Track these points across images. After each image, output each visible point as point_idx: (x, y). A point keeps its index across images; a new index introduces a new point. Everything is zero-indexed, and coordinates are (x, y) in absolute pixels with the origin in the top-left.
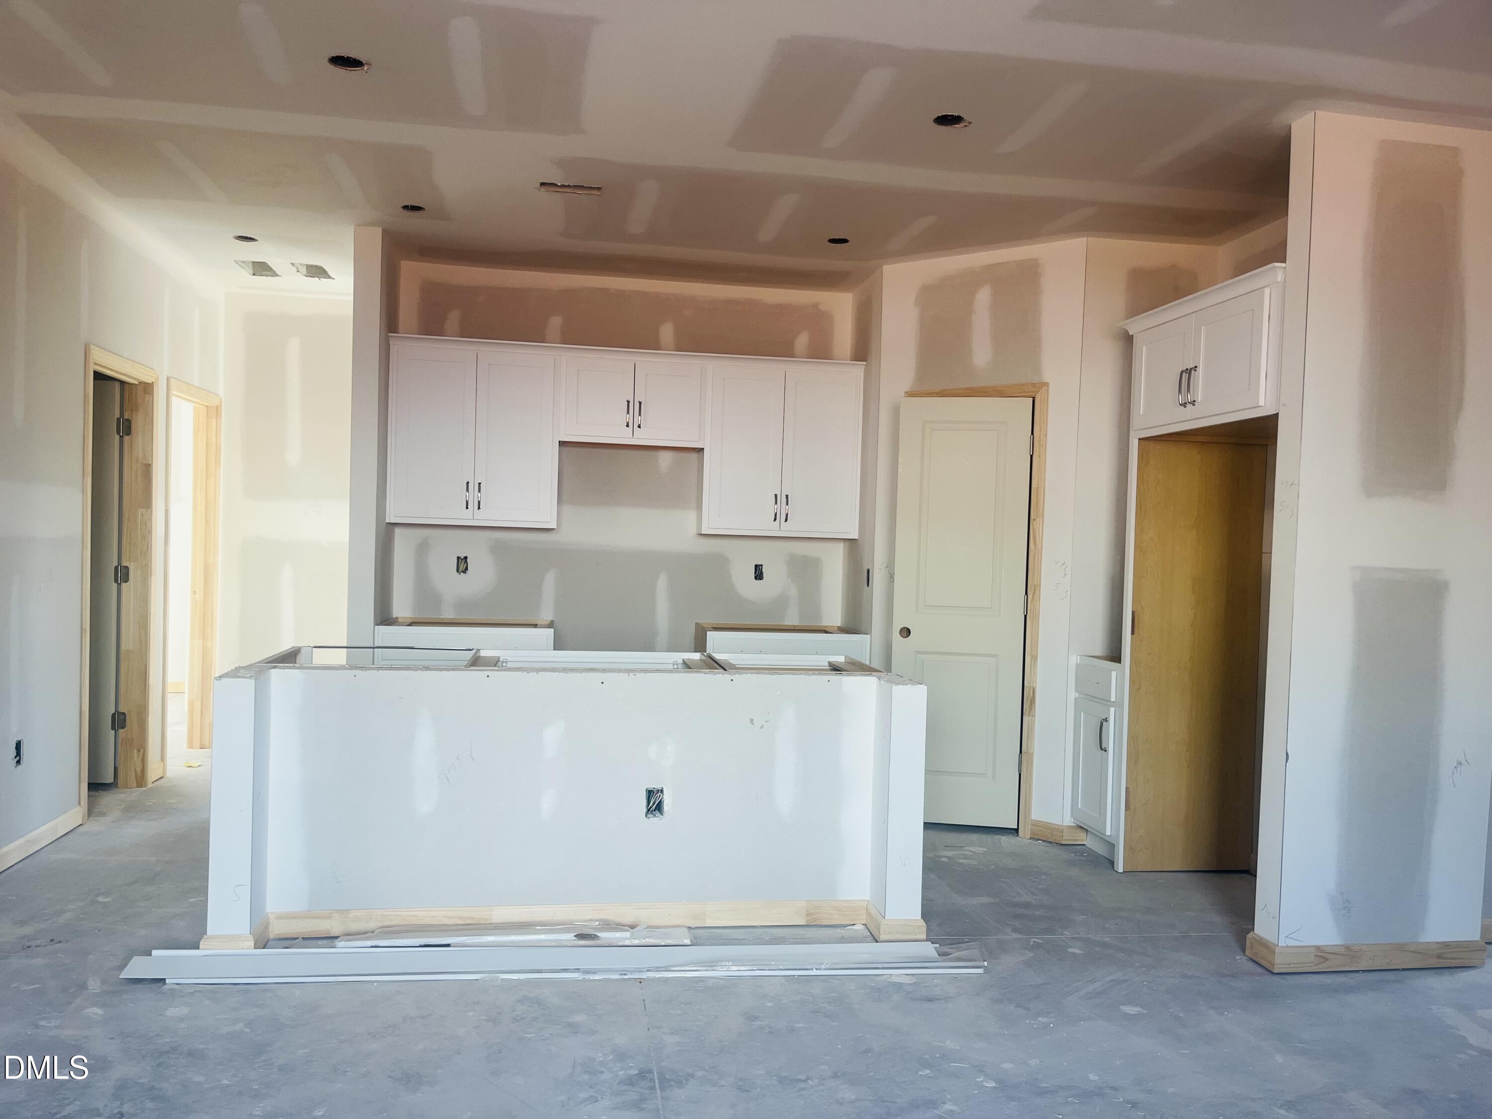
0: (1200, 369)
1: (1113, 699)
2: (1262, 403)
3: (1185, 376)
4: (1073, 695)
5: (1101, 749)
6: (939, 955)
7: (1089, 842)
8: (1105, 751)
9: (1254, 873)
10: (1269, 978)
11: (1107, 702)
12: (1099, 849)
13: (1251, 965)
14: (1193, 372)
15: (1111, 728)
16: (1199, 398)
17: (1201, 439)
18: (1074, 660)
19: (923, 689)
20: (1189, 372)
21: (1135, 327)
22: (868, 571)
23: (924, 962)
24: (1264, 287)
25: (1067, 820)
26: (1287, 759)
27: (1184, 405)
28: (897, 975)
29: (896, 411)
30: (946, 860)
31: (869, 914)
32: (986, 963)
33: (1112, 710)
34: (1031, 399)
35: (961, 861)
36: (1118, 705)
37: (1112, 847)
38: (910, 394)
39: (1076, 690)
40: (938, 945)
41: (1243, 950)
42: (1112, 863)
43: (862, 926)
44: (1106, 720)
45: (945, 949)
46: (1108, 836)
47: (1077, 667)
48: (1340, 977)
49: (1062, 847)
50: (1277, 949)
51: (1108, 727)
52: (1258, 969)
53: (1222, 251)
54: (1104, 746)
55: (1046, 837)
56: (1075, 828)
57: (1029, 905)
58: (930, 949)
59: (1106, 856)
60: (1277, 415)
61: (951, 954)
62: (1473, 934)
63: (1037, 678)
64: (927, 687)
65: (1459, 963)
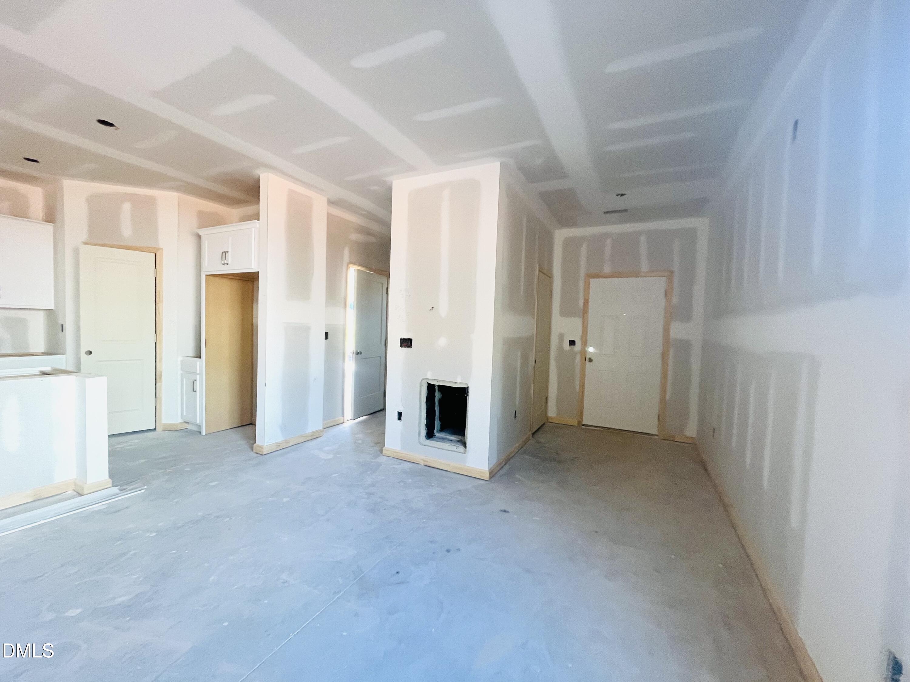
0: (230, 253)
1: (198, 372)
2: (253, 267)
3: (224, 254)
4: (180, 372)
5: (194, 391)
6: (120, 491)
7: (189, 427)
8: (196, 392)
9: (255, 424)
10: (262, 457)
11: (195, 374)
12: (194, 428)
13: (256, 455)
14: (227, 253)
15: (198, 384)
16: (230, 263)
17: (230, 277)
18: (180, 359)
19: (104, 379)
20: (225, 253)
21: (201, 232)
22: (62, 325)
23: (115, 495)
24: (252, 228)
25: (180, 420)
26: (266, 385)
27: (224, 264)
28: (96, 507)
29: (76, 251)
30: (119, 449)
31: (75, 484)
32: (146, 487)
33: (198, 376)
34: (154, 254)
35: (128, 448)
36: (200, 374)
37: (200, 427)
38: (85, 243)
39: (182, 370)
40: (119, 487)
41: (252, 450)
42: (200, 433)
43: (71, 491)
44: (196, 380)
45: (122, 488)
46: (198, 423)
47: (182, 361)
48: (284, 450)
49: (177, 431)
50: (264, 447)
51: (196, 383)
52: (258, 455)
53: (236, 212)
54: (195, 390)
55: (170, 429)
56: (183, 423)
57: (164, 458)
58: (116, 490)
59: (197, 431)
60: (258, 272)
61: (127, 489)
62: (321, 428)
63: (163, 367)
64: (106, 378)
65: (317, 436)
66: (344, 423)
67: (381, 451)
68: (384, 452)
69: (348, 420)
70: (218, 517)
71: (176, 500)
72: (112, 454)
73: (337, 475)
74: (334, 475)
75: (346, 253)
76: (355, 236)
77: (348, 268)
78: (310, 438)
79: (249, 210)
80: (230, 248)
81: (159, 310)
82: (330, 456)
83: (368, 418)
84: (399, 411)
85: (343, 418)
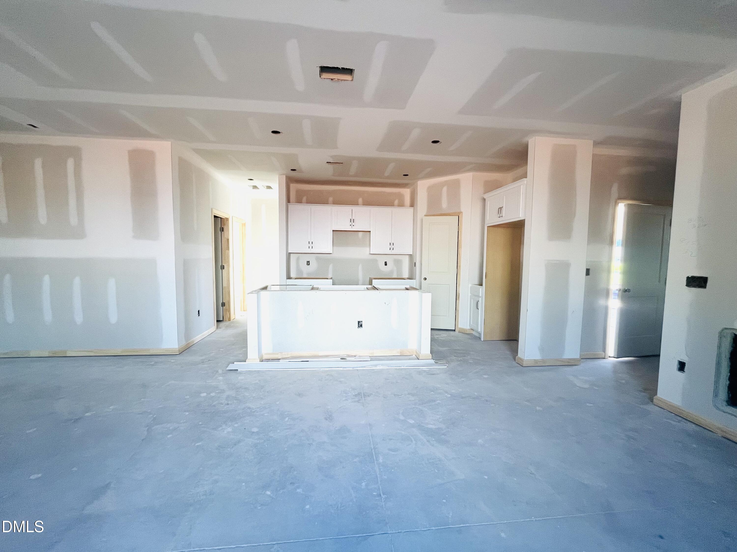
0: (504, 208)
1: (480, 296)
2: (521, 216)
3: (500, 209)
4: (470, 294)
6: (435, 363)
7: (474, 333)
10: (522, 367)
11: (478, 296)
12: (477, 335)
13: (517, 364)
16: (504, 215)
17: (504, 226)
18: (470, 285)
19: (430, 294)
20: (501, 208)
21: (486, 196)
22: (415, 263)
23: (431, 365)
24: (521, 185)
25: (468, 328)
26: (527, 311)
27: (500, 217)
28: (424, 368)
29: (422, 220)
30: (436, 338)
31: (416, 352)
32: (447, 365)
33: (480, 298)
34: (458, 216)
35: (440, 338)
36: (482, 297)
37: (480, 334)
38: (426, 216)
40: (435, 360)
41: (515, 360)
42: (480, 338)
43: (415, 355)
44: (478, 301)
45: (436, 361)
46: (479, 332)
47: (471, 287)
48: (541, 368)
49: (467, 334)
50: (524, 360)
51: (479, 303)
52: (519, 365)
53: (509, 175)
54: (478, 308)
55: (463, 332)
56: (470, 329)
57: (458, 350)
58: (433, 361)
59: (479, 337)
60: (525, 219)
61: (438, 363)
62: (577, 356)
63: (461, 291)
64: (431, 294)
65: (573, 364)
66: (604, 358)
67: (652, 400)
68: (655, 400)
69: (610, 357)
70: (487, 401)
71: (463, 379)
72: (433, 340)
73: (592, 405)
74: (588, 404)
75: (615, 189)
76: (625, 171)
77: (616, 204)
78: (567, 364)
79: (520, 171)
80: (504, 205)
81: (459, 254)
82: (587, 386)
83: (636, 360)
84: (680, 360)
85: (603, 353)
